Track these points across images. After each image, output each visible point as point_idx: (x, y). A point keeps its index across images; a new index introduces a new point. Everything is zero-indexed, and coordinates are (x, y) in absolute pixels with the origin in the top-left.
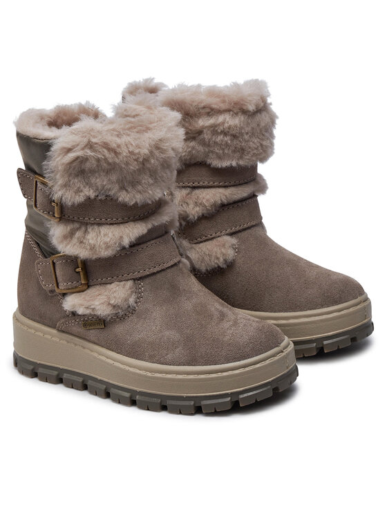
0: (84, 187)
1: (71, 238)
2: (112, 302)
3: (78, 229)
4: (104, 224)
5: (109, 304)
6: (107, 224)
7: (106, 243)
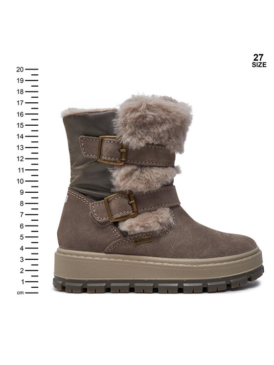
0: (146, 136)
1: (131, 176)
2: (160, 221)
3: (136, 170)
4: (154, 166)
5: (158, 222)
6: (157, 166)
7: (157, 179)
